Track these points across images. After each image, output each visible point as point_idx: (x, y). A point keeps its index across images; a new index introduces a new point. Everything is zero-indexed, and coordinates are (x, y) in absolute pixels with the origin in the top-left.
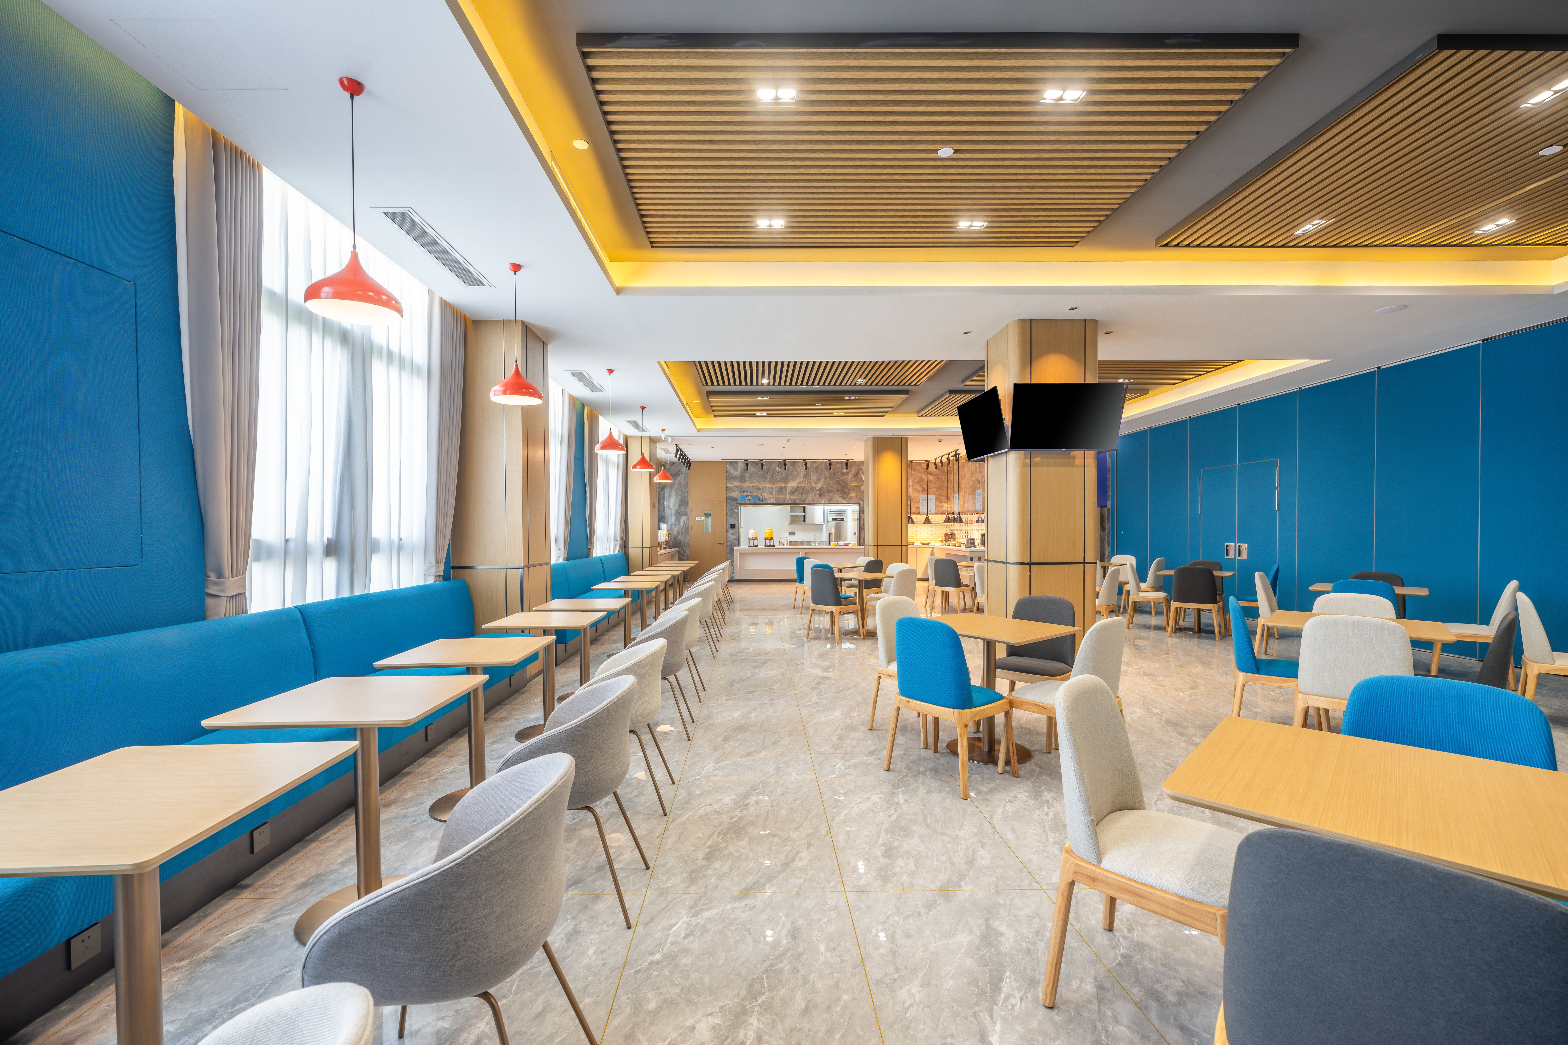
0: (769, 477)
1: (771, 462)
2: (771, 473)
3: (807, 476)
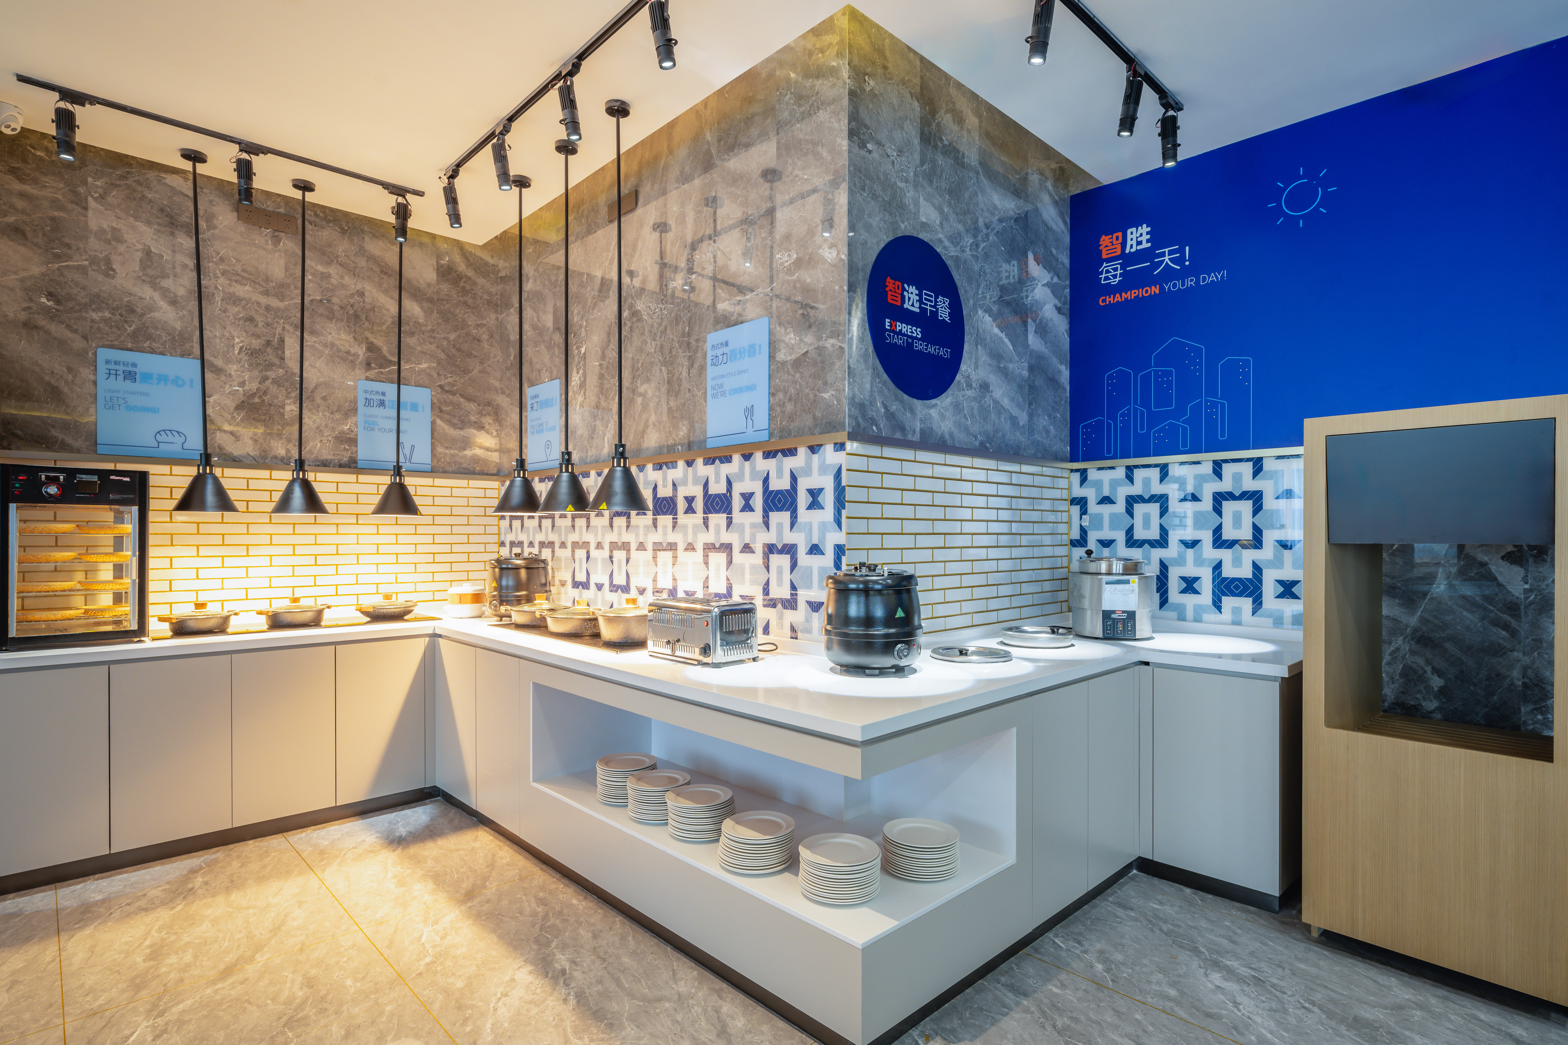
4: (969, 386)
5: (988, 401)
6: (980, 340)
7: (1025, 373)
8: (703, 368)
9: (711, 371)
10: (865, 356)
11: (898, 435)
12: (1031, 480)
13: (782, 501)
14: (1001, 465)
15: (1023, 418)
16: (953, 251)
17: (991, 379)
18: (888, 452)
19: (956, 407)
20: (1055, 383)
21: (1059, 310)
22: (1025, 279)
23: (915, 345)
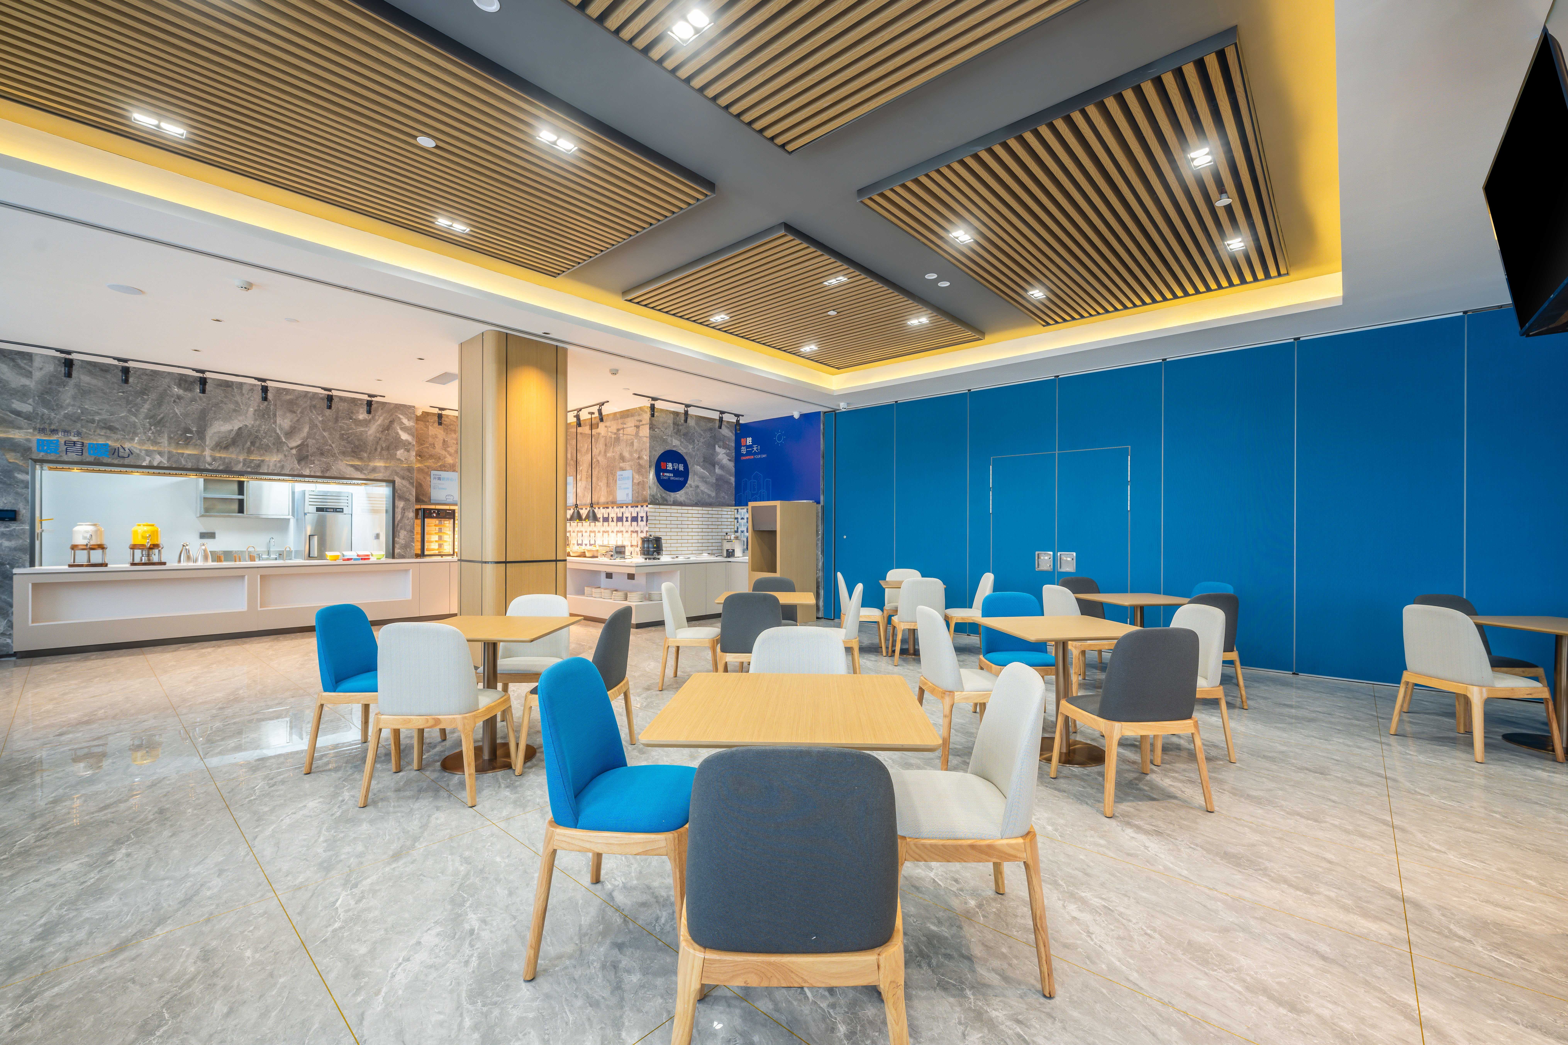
4: (691, 487)
5: (698, 490)
6: (695, 474)
7: (714, 481)
8: (616, 481)
9: (618, 482)
10: (654, 483)
11: (665, 502)
12: (716, 512)
13: (635, 519)
14: (704, 509)
15: (713, 494)
16: (685, 451)
17: (700, 484)
18: (661, 507)
19: (686, 493)
20: (728, 482)
21: (730, 460)
22: (714, 454)
23: (672, 478)
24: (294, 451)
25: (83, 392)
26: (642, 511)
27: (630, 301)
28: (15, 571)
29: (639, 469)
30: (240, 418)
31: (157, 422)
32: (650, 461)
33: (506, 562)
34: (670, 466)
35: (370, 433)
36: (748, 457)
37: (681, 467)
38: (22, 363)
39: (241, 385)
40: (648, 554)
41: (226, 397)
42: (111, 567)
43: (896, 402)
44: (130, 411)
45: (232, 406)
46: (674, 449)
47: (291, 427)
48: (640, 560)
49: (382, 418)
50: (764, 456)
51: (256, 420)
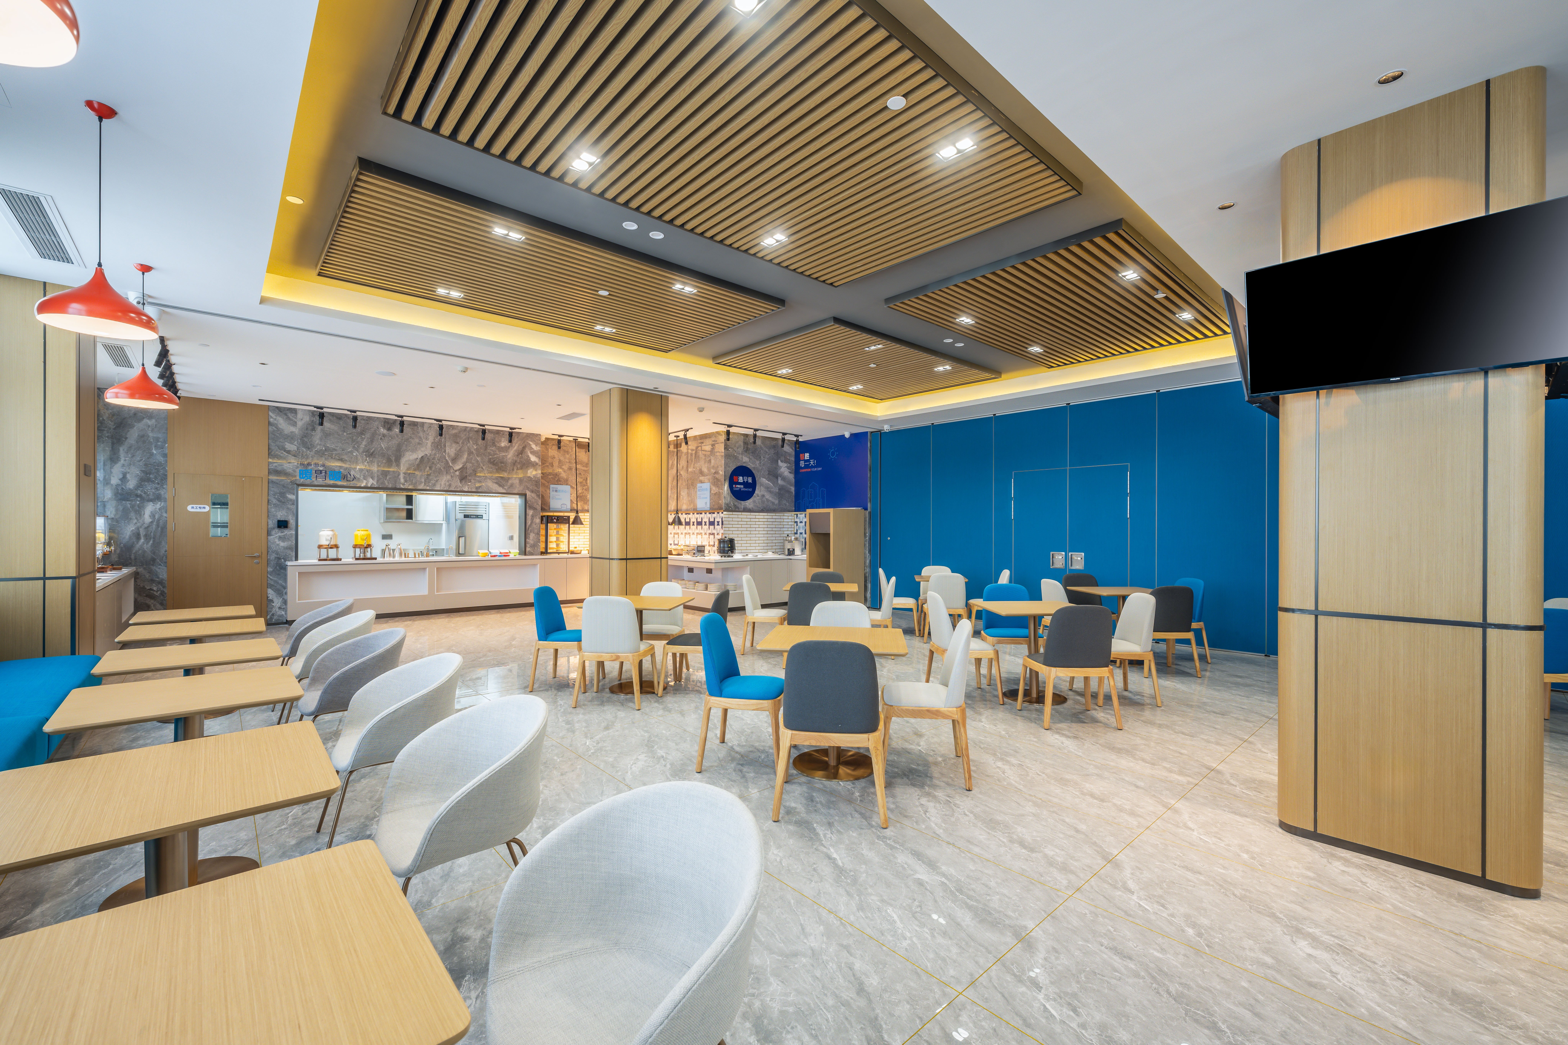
0: (364, 443)
1: (369, 418)
2: (368, 435)
3: (438, 446)
4: (758, 496)
5: (764, 499)
6: (761, 485)
7: (777, 491)
8: (696, 492)
9: (698, 493)
10: (728, 494)
11: (737, 510)
12: (779, 517)
13: (712, 523)
14: (769, 514)
15: (776, 502)
16: (753, 466)
17: (765, 494)
18: (734, 513)
19: (754, 502)
20: (789, 492)
21: (790, 473)
22: (777, 467)
23: (742, 490)
24: (457, 473)
25: (327, 435)
26: (718, 517)
27: (718, 363)
28: (289, 563)
29: (716, 482)
30: (423, 449)
31: (371, 454)
32: (725, 476)
33: (626, 559)
34: (741, 479)
35: (509, 456)
36: (806, 470)
37: (750, 480)
38: (290, 415)
39: (423, 424)
40: (724, 553)
41: (413, 434)
42: (344, 561)
43: (933, 424)
44: (354, 447)
45: (417, 441)
46: (744, 465)
47: (456, 454)
48: (716, 557)
49: (517, 445)
50: (820, 469)
51: (432, 450)
